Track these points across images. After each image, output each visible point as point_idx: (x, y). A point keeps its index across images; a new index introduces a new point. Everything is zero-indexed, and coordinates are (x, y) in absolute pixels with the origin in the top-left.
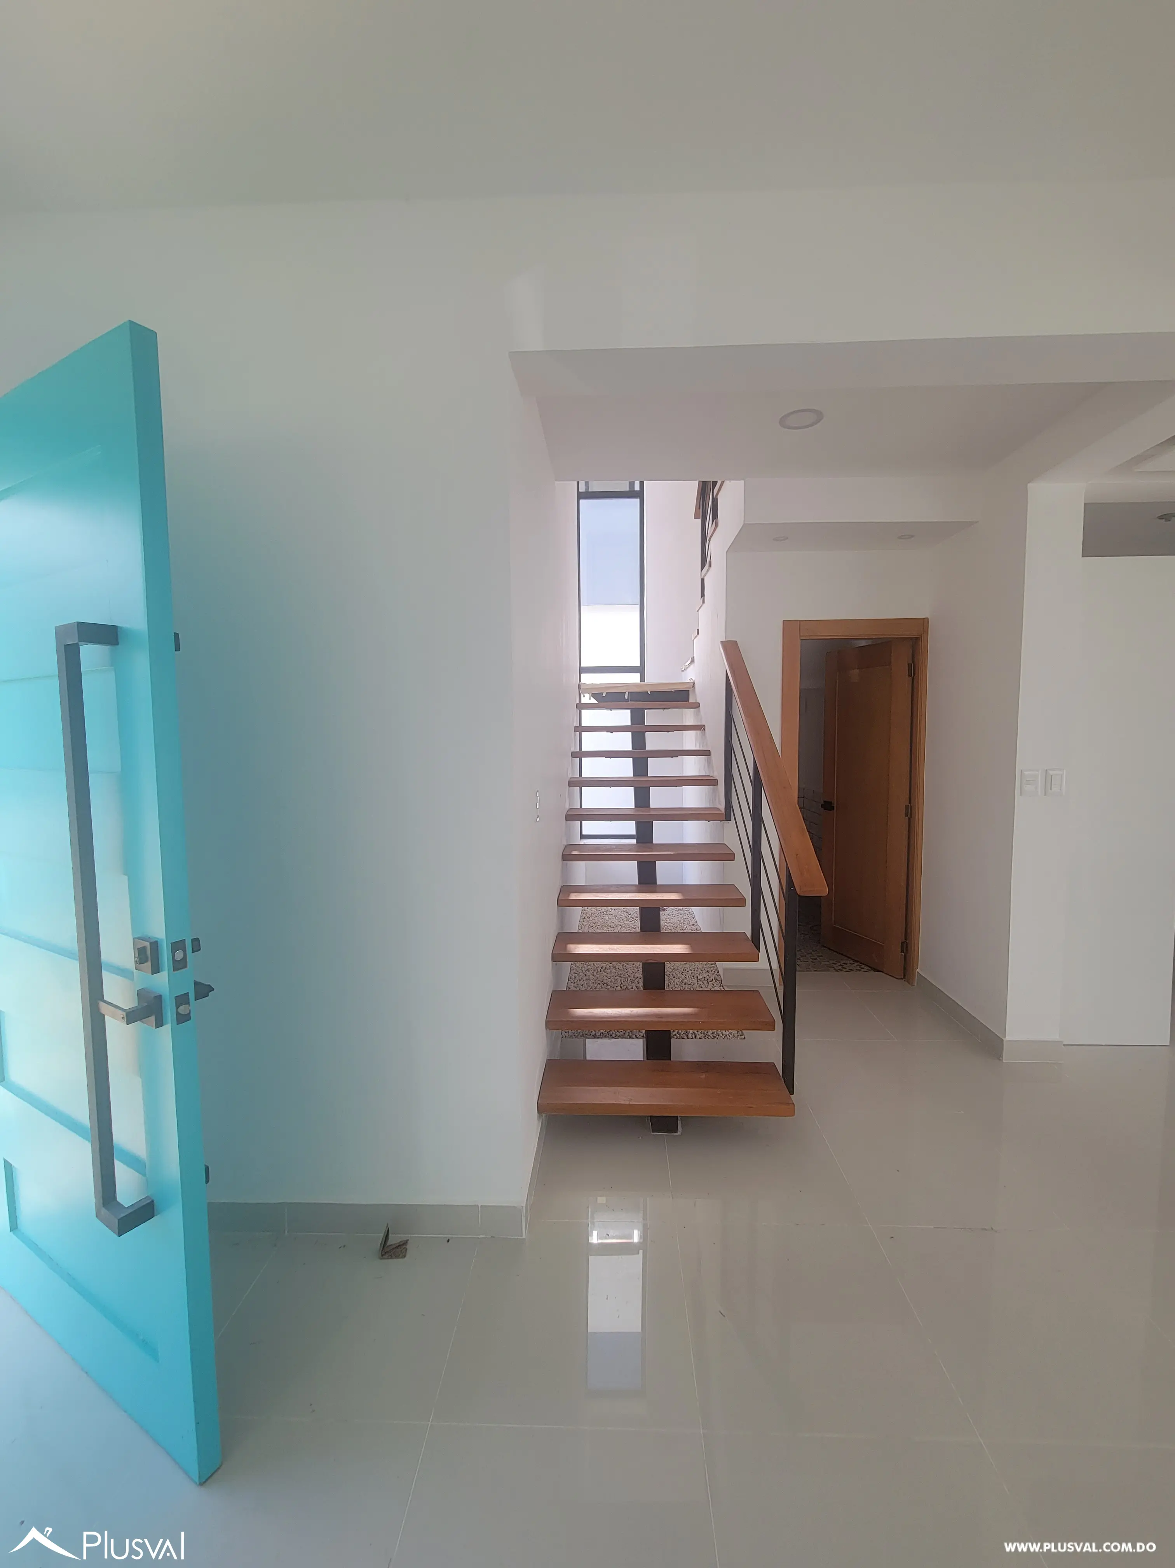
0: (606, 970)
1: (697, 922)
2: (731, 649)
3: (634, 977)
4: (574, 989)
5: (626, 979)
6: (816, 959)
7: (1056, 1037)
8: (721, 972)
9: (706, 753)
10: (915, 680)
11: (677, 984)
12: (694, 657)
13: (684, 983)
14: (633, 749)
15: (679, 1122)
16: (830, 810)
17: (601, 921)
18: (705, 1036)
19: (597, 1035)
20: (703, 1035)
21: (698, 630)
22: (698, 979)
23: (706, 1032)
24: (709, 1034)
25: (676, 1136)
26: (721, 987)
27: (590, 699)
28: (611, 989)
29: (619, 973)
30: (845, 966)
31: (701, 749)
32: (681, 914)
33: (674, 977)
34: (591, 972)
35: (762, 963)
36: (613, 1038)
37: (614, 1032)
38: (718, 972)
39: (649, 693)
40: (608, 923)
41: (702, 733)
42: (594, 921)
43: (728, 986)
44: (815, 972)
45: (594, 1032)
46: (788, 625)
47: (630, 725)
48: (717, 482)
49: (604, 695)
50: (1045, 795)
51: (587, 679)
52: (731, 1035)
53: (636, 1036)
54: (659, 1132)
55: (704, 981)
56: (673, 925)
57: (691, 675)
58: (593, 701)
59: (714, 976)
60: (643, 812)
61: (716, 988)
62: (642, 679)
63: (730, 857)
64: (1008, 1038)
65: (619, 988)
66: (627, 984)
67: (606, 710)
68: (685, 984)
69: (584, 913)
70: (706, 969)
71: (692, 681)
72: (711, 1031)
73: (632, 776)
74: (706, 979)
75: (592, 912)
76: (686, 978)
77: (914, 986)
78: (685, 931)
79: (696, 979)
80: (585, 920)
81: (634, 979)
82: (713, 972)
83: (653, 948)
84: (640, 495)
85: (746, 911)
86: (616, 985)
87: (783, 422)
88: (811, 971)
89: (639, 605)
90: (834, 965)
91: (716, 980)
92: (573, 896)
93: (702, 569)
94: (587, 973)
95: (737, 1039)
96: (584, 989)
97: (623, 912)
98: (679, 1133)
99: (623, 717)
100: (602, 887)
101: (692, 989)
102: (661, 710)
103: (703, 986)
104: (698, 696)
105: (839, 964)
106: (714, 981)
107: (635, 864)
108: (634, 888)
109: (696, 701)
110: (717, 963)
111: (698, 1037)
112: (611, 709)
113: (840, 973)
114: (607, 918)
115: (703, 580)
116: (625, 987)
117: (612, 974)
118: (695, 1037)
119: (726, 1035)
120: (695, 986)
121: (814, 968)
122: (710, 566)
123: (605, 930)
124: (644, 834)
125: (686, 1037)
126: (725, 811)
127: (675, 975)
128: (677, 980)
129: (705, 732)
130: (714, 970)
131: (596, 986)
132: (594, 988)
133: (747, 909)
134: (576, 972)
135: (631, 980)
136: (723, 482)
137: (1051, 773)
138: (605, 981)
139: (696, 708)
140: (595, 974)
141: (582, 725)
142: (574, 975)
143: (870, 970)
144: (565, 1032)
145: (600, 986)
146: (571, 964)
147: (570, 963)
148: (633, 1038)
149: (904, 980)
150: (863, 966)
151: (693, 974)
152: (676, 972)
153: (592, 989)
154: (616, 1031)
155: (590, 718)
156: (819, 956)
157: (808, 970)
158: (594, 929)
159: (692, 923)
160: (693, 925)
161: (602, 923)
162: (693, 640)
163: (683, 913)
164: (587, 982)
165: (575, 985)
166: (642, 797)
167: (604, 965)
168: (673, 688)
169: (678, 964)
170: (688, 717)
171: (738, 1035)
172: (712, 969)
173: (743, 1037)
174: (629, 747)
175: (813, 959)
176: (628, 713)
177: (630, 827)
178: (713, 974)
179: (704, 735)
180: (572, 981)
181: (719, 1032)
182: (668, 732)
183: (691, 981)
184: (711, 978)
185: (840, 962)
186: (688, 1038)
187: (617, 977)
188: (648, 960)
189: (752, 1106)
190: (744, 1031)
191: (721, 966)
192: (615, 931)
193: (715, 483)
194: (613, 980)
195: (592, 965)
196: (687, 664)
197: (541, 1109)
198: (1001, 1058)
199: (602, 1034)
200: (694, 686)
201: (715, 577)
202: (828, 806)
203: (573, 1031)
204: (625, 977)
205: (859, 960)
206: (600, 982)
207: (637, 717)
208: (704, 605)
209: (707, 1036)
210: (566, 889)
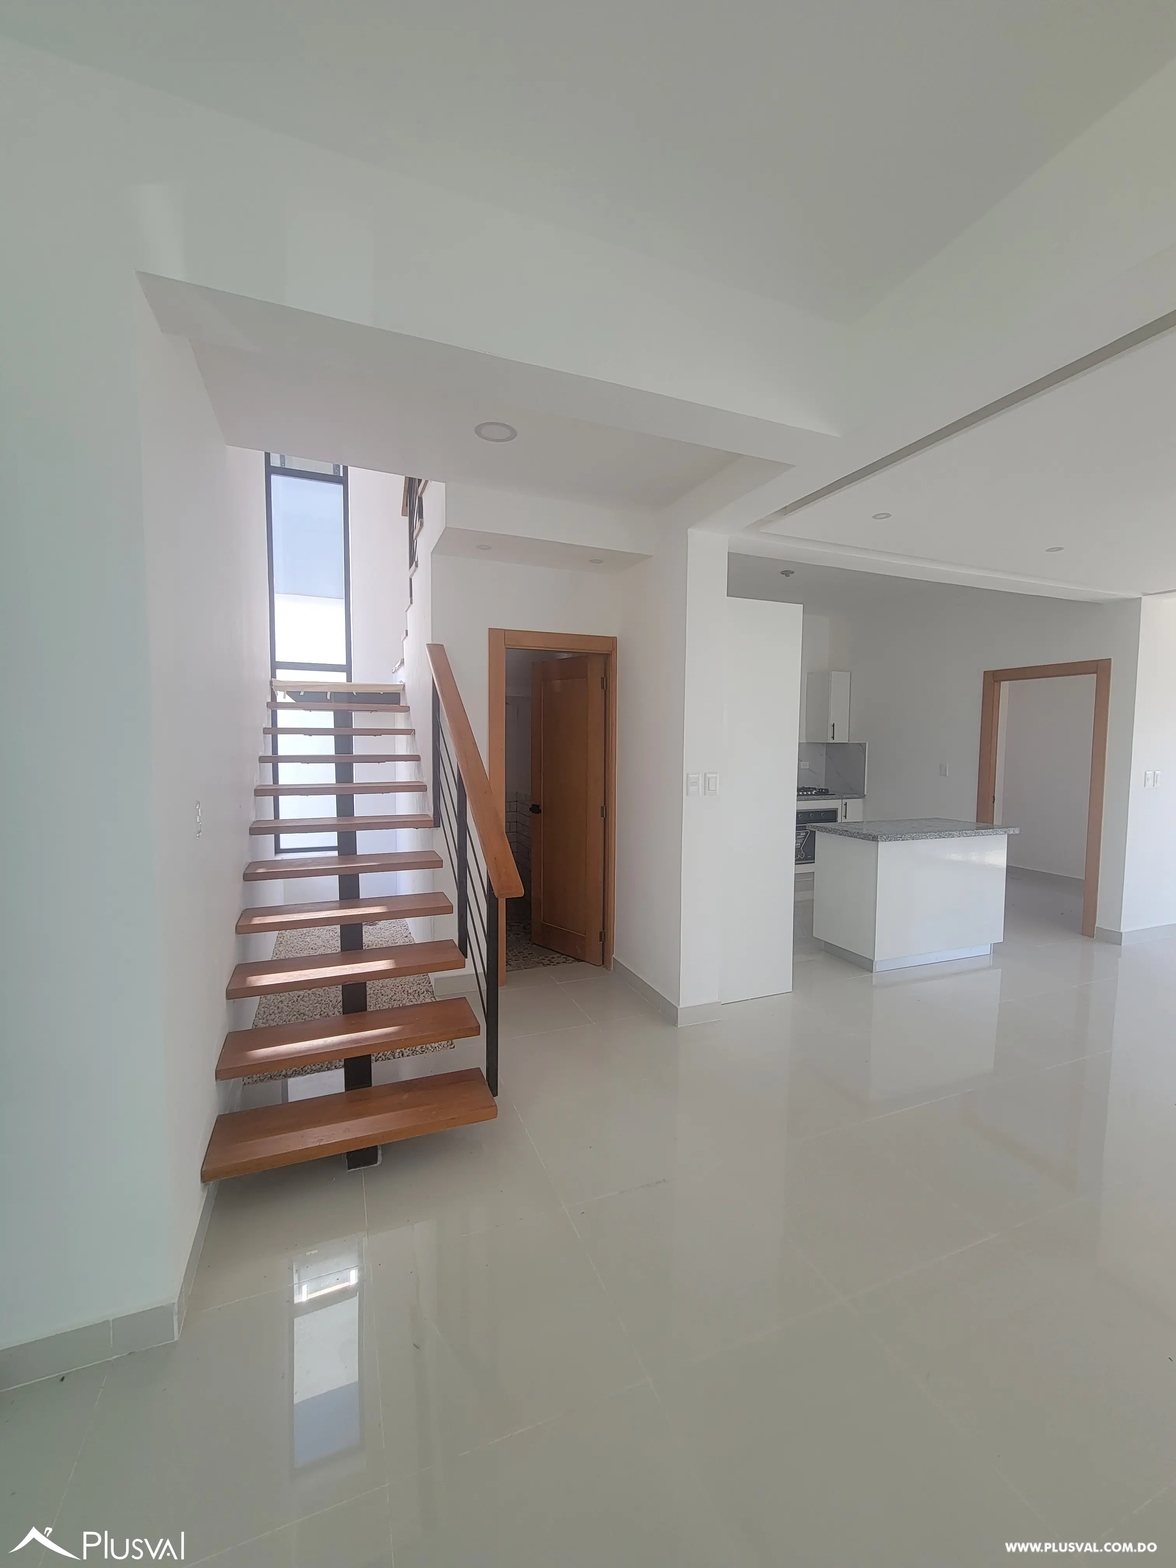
0: (304, 998)
1: (410, 933)
2: (437, 653)
3: (337, 1002)
4: (263, 1026)
5: (328, 1005)
6: (527, 957)
7: (716, 999)
8: (433, 983)
9: (416, 758)
10: (607, 692)
11: (385, 1002)
12: (403, 659)
13: (392, 1000)
14: (335, 754)
15: (380, 1152)
16: (538, 813)
17: (301, 943)
18: (413, 1053)
19: (289, 1073)
20: (412, 1052)
21: (407, 631)
22: (408, 993)
23: (414, 1048)
24: (417, 1049)
25: (377, 1167)
26: (433, 999)
27: (284, 698)
28: (308, 1019)
29: (320, 999)
30: (553, 960)
31: (412, 754)
32: (394, 927)
33: (382, 995)
34: (285, 1003)
35: (469, 969)
36: (308, 1073)
37: (310, 1067)
38: (430, 983)
39: (355, 694)
40: (310, 945)
41: (412, 737)
42: (292, 945)
43: (439, 996)
44: (526, 970)
45: (284, 1073)
46: (495, 634)
47: (333, 727)
48: (421, 480)
49: (302, 694)
50: (705, 794)
51: (282, 675)
52: (440, 1047)
53: (335, 1067)
54: (356, 1168)
55: (415, 995)
56: (384, 940)
57: (402, 677)
58: (289, 700)
59: (425, 988)
60: (345, 822)
61: (427, 999)
62: (349, 679)
63: (439, 864)
64: (681, 1006)
65: (318, 1017)
66: (328, 1010)
67: (303, 711)
68: (394, 1001)
69: (280, 937)
70: (417, 981)
71: (402, 684)
72: (420, 1046)
73: (335, 783)
74: (417, 992)
75: (291, 935)
76: (395, 994)
77: (610, 970)
78: (397, 945)
79: (406, 993)
80: (281, 945)
81: (337, 1004)
82: (424, 984)
83: (353, 968)
84: (343, 481)
85: (453, 919)
86: (315, 1013)
87: (478, 430)
88: (521, 969)
89: (344, 600)
90: (542, 961)
91: (427, 991)
92: (257, 921)
93: (410, 568)
94: (281, 1005)
95: (447, 1049)
96: (275, 1024)
97: (328, 931)
98: (379, 1163)
99: (326, 719)
100: (294, 907)
101: (401, 1005)
102: (369, 713)
103: (413, 1000)
104: (408, 699)
105: (548, 959)
106: (425, 992)
107: (335, 879)
108: (338, 905)
109: (406, 704)
110: (429, 974)
111: (405, 1054)
112: (310, 710)
113: (548, 967)
114: (308, 940)
115: (411, 580)
116: (326, 1014)
117: (311, 1002)
118: (403, 1055)
119: (435, 1047)
120: (404, 1002)
121: (525, 966)
122: (417, 566)
123: (305, 954)
124: (347, 845)
125: (392, 1058)
126: (434, 818)
127: (383, 992)
128: (385, 998)
129: (415, 737)
130: (426, 982)
131: (290, 1018)
132: (287, 1020)
133: (455, 916)
134: (267, 1006)
135: (333, 1006)
136: (426, 482)
137: (708, 775)
138: (302, 1011)
139: (407, 711)
140: (290, 1005)
141: (279, 726)
142: (263, 1009)
143: (575, 961)
144: (248, 1078)
145: (296, 1017)
146: (261, 998)
147: (259, 997)
148: (332, 1070)
149: (603, 966)
150: (569, 958)
151: (403, 989)
152: (385, 989)
153: (285, 1023)
154: (312, 1065)
155: (286, 719)
156: (529, 954)
157: (519, 968)
158: (292, 954)
159: (405, 935)
160: (406, 937)
161: (303, 945)
162: (403, 641)
163: (396, 925)
164: (280, 1015)
165: (264, 1021)
166: (345, 806)
167: (302, 993)
168: (381, 690)
169: (387, 980)
170: (399, 721)
171: (448, 1045)
172: (424, 980)
173: (452, 1046)
174: (331, 752)
175: (524, 957)
176: (330, 715)
177: (331, 839)
178: (424, 986)
179: (414, 740)
180: (260, 1017)
181: (428, 1046)
182: (375, 736)
183: (401, 996)
184: (423, 990)
185: (548, 957)
186: (394, 1058)
187: (317, 1004)
188: (346, 982)
189: (454, 1117)
190: (454, 1041)
191: (433, 976)
192: (317, 954)
193: (420, 481)
194: (312, 1009)
195: (287, 995)
196: (397, 666)
197: (205, 1177)
198: (676, 1025)
199: (294, 1072)
200: (404, 689)
201: (422, 577)
202: (535, 809)
203: (258, 1075)
204: (326, 1003)
205: (564, 953)
206: (295, 1013)
207: (343, 720)
208: (412, 606)
209: (415, 1052)
210: (249, 913)
